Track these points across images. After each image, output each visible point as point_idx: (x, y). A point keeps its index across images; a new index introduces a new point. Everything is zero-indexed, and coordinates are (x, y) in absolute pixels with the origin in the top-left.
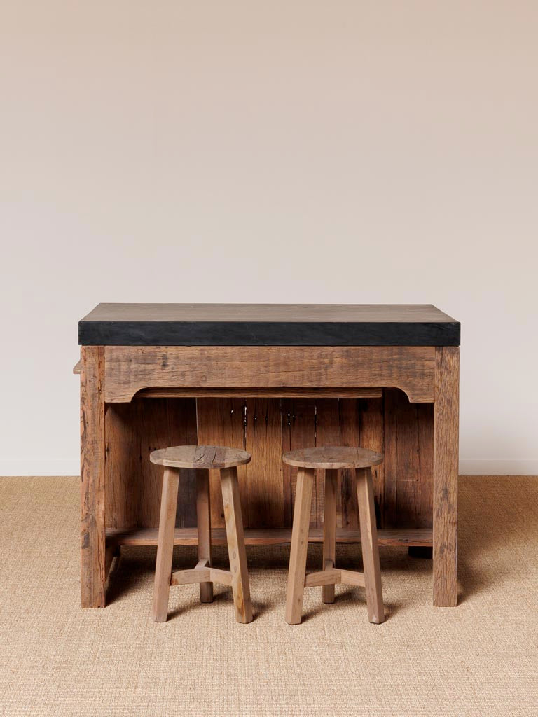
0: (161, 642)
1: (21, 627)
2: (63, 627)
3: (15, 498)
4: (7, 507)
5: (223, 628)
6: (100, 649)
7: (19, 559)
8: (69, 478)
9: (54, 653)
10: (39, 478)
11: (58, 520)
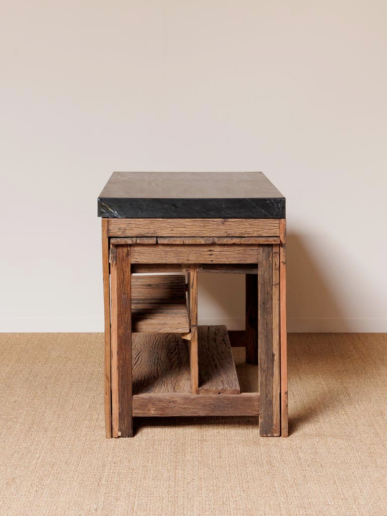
0: (190, 496)
1: (63, 480)
2: (100, 479)
3: (46, 353)
4: (40, 362)
5: (244, 482)
6: (136, 503)
7: (55, 412)
8: (91, 334)
9: (95, 506)
10: (64, 334)
11: (85, 374)
